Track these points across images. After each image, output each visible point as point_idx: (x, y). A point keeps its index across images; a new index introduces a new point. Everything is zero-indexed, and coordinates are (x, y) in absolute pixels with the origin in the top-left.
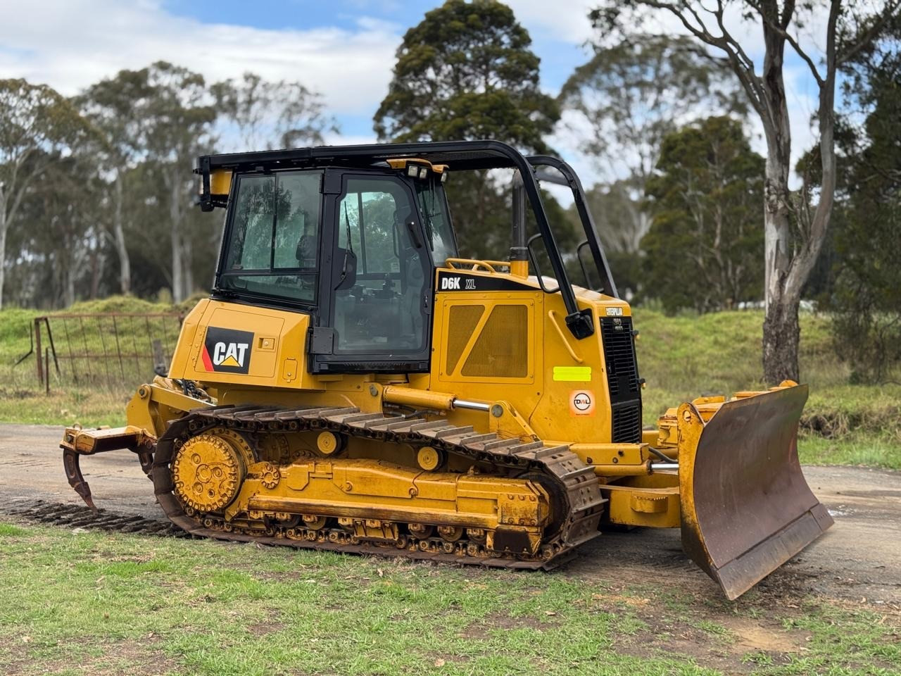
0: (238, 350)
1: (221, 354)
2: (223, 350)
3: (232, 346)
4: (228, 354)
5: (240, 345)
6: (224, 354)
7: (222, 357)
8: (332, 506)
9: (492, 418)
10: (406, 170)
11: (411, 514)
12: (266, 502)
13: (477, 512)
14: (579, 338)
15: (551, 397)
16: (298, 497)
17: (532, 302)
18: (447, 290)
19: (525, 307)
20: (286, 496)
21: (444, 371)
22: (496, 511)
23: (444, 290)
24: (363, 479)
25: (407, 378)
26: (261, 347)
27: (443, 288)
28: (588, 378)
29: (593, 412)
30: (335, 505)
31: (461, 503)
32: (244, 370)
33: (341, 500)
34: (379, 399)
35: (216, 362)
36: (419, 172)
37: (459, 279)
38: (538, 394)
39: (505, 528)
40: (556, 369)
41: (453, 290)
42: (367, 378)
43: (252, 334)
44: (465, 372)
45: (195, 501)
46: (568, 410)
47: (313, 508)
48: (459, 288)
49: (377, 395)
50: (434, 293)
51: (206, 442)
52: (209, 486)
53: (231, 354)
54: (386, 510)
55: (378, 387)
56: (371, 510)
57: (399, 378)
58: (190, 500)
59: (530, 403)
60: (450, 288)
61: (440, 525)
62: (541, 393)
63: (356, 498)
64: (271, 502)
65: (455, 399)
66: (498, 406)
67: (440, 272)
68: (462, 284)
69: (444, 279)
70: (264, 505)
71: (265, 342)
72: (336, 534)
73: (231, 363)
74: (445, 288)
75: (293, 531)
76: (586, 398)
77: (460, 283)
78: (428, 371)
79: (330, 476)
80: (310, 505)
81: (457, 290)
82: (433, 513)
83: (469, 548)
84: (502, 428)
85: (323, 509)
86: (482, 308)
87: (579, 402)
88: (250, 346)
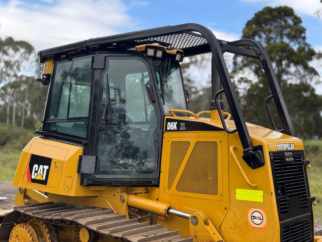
0: (44, 169)
2: (37, 170)
7: (36, 173)
9: (191, 225)
10: (146, 51)
14: (254, 167)
15: (234, 212)
17: (220, 139)
18: (170, 130)
19: (215, 143)
21: (166, 186)
23: (168, 131)
25: (147, 190)
26: (55, 168)
27: (168, 129)
28: (261, 200)
29: (266, 227)
32: (45, 182)
34: (125, 204)
35: (33, 177)
36: (155, 53)
37: (176, 123)
38: (226, 208)
40: (238, 191)
41: (173, 131)
42: (119, 189)
43: (51, 160)
44: (178, 188)
46: (247, 223)
48: (176, 129)
49: (124, 202)
50: (163, 133)
55: (125, 195)
57: (141, 190)
59: (219, 215)
62: (228, 209)
65: (170, 208)
66: (195, 217)
67: (166, 119)
68: (178, 126)
69: (169, 123)
73: (39, 178)
76: (260, 215)
78: (158, 186)
84: (198, 234)
86: (188, 143)
87: (255, 218)
88: (49, 168)
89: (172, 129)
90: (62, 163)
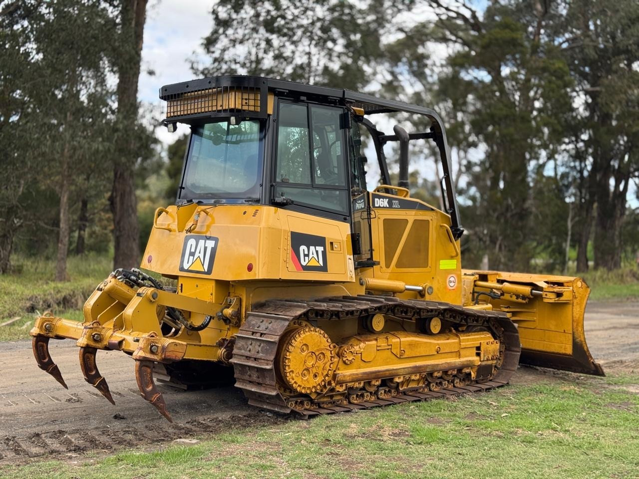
0: (317, 252)
1: (305, 255)
2: (306, 253)
3: (312, 248)
4: (311, 256)
5: (318, 248)
6: (308, 255)
7: (306, 258)
8: (394, 370)
9: (427, 296)
11: (438, 365)
12: (350, 375)
13: (468, 356)
16: (368, 367)
20: (360, 368)
22: (478, 354)
23: (377, 207)
24: (411, 345)
26: (332, 249)
27: (376, 205)
29: (457, 287)
30: (395, 368)
31: (462, 352)
32: (324, 269)
33: (395, 364)
37: (387, 200)
38: (433, 278)
39: (484, 363)
40: (441, 262)
41: (384, 207)
43: (324, 238)
45: (303, 386)
46: (446, 287)
47: (381, 373)
48: (388, 206)
51: (313, 333)
52: (314, 370)
53: (312, 255)
54: (424, 366)
56: (416, 367)
58: (299, 386)
60: (381, 206)
61: (451, 369)
63: (406, 360)
64: (353, 374)
65: (404, 285)
66: (431, 287)
68: (390, 203)
69: (376, 199)
70: (348, 379)
71: (335, 245)
72: (383, 392)
73: (313, 263)
74: (378, 206)
75: (355, 396)
76: (454, 279)
77: (388, 202)
79: (390, 347)
80: (379, 372)
81: (386, 207)
82: (449, 361)
83: (455, 382)
85: (387, 372)
86: (406, 221)
87: (450, 282)
88: (325, 249)
89: (382, 206)
90: (341, 244)
